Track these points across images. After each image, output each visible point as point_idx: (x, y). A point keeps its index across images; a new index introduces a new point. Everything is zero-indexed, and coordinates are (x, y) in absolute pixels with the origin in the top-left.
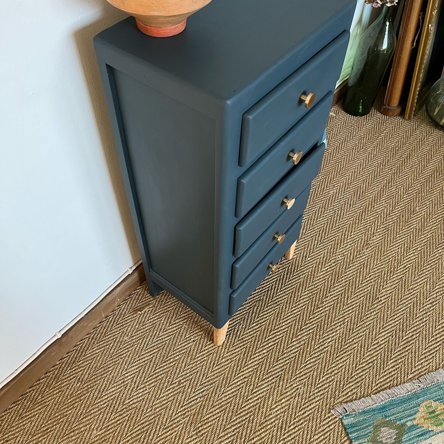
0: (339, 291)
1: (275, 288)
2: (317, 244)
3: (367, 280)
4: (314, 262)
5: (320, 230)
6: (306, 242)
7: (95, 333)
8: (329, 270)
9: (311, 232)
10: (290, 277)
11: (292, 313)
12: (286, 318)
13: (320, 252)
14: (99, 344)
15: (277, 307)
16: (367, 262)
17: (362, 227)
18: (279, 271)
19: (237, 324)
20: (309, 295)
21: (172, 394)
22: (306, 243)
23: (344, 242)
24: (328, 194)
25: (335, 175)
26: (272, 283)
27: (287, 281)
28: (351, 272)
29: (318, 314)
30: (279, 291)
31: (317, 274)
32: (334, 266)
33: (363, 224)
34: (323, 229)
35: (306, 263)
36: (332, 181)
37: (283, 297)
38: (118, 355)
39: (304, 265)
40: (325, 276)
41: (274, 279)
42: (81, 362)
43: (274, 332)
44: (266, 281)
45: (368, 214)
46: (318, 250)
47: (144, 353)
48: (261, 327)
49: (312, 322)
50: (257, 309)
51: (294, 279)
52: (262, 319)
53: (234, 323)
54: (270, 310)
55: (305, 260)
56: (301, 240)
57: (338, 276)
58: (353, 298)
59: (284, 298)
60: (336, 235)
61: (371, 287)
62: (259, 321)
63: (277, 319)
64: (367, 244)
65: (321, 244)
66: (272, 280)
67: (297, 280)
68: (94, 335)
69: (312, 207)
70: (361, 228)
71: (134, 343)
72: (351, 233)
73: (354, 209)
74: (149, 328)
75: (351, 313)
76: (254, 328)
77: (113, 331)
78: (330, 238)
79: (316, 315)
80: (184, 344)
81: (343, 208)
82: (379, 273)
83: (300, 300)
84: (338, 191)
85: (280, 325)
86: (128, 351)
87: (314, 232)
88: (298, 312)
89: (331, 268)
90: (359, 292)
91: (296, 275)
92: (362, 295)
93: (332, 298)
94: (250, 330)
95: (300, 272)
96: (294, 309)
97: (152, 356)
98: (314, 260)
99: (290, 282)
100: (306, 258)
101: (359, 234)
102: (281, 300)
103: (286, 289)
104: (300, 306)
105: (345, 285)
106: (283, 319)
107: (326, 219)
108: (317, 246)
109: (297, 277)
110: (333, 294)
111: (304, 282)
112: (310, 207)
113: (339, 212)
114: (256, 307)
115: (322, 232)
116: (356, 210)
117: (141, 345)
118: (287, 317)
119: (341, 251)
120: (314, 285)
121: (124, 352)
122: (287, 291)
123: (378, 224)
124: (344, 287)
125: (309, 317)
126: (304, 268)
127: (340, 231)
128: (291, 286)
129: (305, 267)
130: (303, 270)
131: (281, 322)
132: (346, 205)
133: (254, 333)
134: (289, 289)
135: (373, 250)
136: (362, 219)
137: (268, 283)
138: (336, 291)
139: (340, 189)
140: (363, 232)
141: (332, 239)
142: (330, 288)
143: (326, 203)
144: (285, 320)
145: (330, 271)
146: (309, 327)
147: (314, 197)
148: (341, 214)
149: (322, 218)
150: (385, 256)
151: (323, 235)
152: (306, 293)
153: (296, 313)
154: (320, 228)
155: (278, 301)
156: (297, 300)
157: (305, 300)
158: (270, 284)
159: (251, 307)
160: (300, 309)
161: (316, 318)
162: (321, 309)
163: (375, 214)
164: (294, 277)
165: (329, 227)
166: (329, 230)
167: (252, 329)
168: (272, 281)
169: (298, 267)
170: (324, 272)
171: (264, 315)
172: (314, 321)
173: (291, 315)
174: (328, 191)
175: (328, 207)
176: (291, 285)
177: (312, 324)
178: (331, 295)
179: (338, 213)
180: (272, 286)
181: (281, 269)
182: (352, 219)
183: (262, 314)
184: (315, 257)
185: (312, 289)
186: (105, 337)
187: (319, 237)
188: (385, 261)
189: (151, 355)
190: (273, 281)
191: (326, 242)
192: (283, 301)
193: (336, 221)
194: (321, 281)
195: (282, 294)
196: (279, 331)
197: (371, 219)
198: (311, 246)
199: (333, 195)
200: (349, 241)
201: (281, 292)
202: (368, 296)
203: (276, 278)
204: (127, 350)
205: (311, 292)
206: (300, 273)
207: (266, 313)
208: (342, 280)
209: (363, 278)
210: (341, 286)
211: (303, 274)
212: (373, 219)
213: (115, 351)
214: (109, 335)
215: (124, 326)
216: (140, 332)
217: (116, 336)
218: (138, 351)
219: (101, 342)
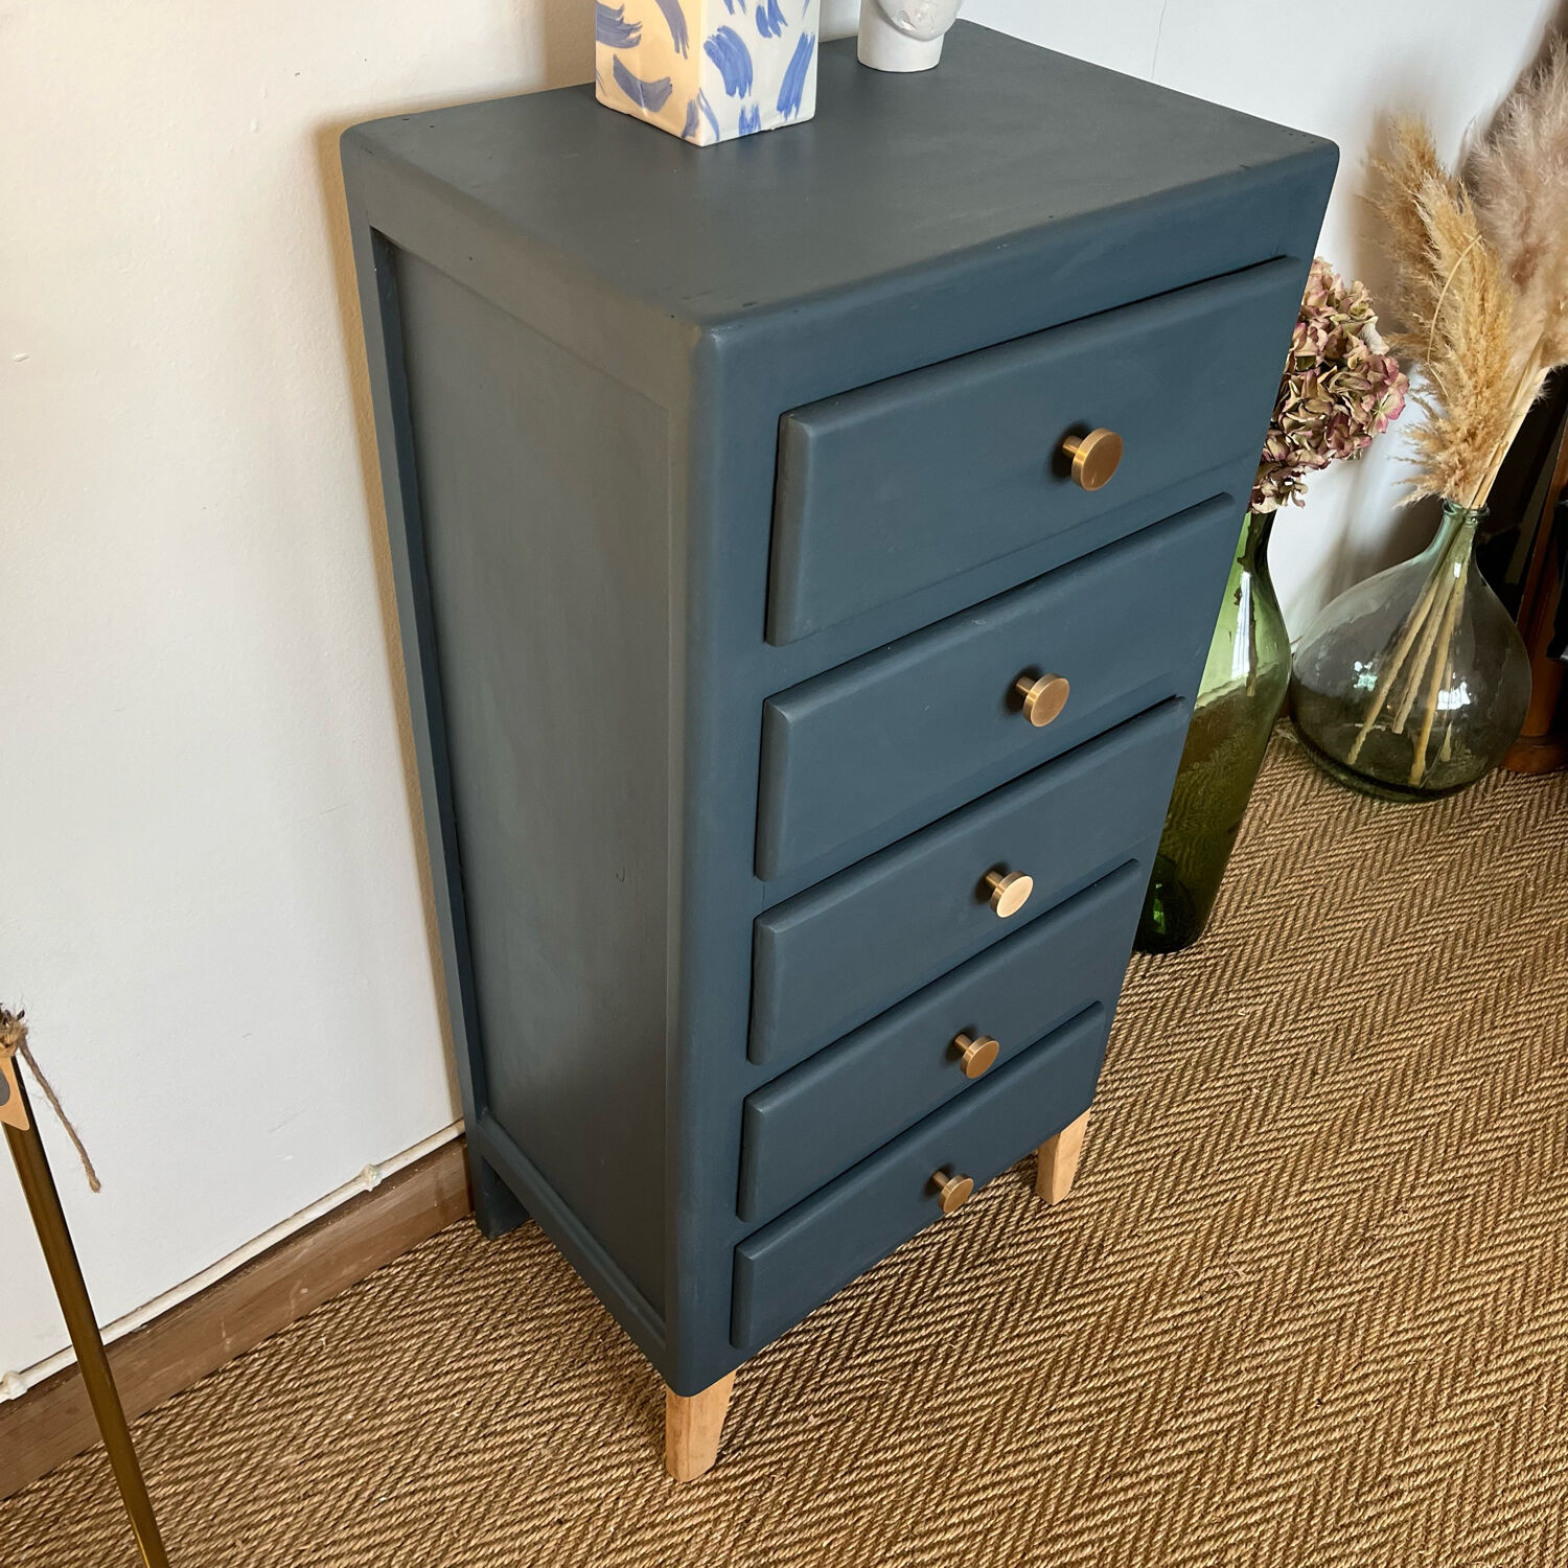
0: (1219, 1419)
1: (947, 1356)
2: (1155, 1205)
3: (1349, 1389)
4: (1130, 1276)
5: (1175, 1153)
6: (1112, 1189)
7: (178, 1414)
8: (1187, 1319)
9: (1139, 1153)
10: (1017, 1320)
11: (1002, 1476)
12: (969, 1494)
13: (1164, 1239)
14: (176, 1463)
15: (941, 1440)
16: (1358, 1314)
17: (1352, 1167)
18: (978, 1288)
19: (755, 1482)
20: (1086, 1411)
22: (1109, 1195)
23: (1268, 1213)
24: (1229, 1017)
25: (1268, 952)
26: (938, 1333)
27: (1004, 1334)
28: (1283, 1342)
29: (1112, 1500)
30: (960, 1372)
31: (1135, 1330)
32: (1211, 1307)
33: (1356, 1157)
34: (1190, 1149)
35: (1098, 1274)
36: (1251, 970)
37: (973, 1399)
38: (236, 1525)
39: (1088, 1283)
40: (1167, 1344)
41: (951, 1318)
42: (85, 1524)
43: (909, 1546)
44: (915, 1323)
45: (1382, 1118)
46: (1155, 1232)
47: (344, 1535)
48: (855, 1512)
49: (1081, 1532)
50: (855, 1433)
51: (1035, 1332)
52: (869, 1479)
53: (745, 1474)
54: (908, 1449)
55: (1095, 1261)
56: (1092, 1179)
57: (1224, 1354)
58: (1274, 1461)
59: (976, 1404)
60: (1240, 1183)
61: (1360, 1423)
62: (852, 1484)
63: (931, 1491)
64: (1363, 1240)
65: (1170, 1207)
66: (943, 1321)
67: (1045, 1340)
68: (171, 1422)
69: (1156, 1056)
70: (1347, 1169)
71: (316, 1482)
72: (1303, 1183)
73: (1325, 1089)
74: (394, 1430)
75: (1257, 1524)
76: (824, 1514)
77: (249, 1420)
78: (1214, 1190)
79: (1104, 1503)
80: (516, 1529)
81: (1281, 1081)
82: (1402, 1368)
83: (1044, 1427)
84: (1271, 1010)
85: (940, 1523)
86: (283, 1516)
87: (1151, 1154)
88: (1026, 1476)
89: (1197, 1311)
90: (1307, 1435)
91: (1048, 1317)
92: (1319, 1453)
93: (1183, 1442)
94: (806, 1520)
95: (1064, 1306)
96: (1010, 1459)
97: (371, 1555)
98: (1132, 1270)
99: (1016, 1343)
100: (1099, 1253)
101: (1337, 1191)
102: (965, 1413)
103: (992, 1368)
104: (1041, 1451)
105: (1249, 1397)
106: (958, 1497)
107: (1206, 1112)
108: (1152, 1211)
109: (1050, 1327)
110: (1189, 1427)
111: (1073, 1351)
112: (1149, 1057)
113: (1265, 1094)
114: (851, 1425)
115: (1184, 1161)
116: (1336, 1095)
117: (340, 1498)
118: (977, 1491)
119: (1251, 1251)
120: (1116, 1372)
121: (266, 1515)
122: (994, 1380)
123: (1420, 1164)
124: (1245, 1405)
125: (1072, 1507)
126: (1082, 1295)
127: (1258, 1168)
128: (1016, 1362)
129: (1091, 1293)
130: (1081, 1301)
131: (946, 1506)
132: (1297, 1071)
133: (820, 1537)
134: (1006, 1370)
135: (1386, 1267)
136: (1355, 1134)
137: (923, 1332)
138: (1206, 1415)
139: (1278, 1004)
140: (1355, 1186)
141: (1218, 1194)
142: (1182, 1398)
143: (1215, 1049)
144: (964, 1501)
145: (1191, 1324)
146: (1065, 1552)
147: (1169, 1019)
148: (1270, 1099)
149: (1189, 1106)
150: (1439, 1304)
151: (1186, 1173)
152: (1076, 1401)
153: (1018, 1479)
154: (1175, 1143)
155: (952, 1417)
156: (1031, 1423)
157: (1064, 1430)
158: (929, 1336)
159: (832, 1421)
160: (1036, 1466)
161: (1100, 1519)
162: (1127, 1481)
163: (1412, 1125)
164: (1036, 1325)
165: (1216, 1144)
166: (1212, 1158)
167: (814, 1517)
168: (940, 1328)
169: (1059, 1285)
170: (1165, 1326)
171: (878, 1464)
172: (1090, 1529)
173: (994, 1485)
174: (1229, 1004)
175: (1222, 1065)
176: (1018, 1354)
177: (1078, 1541)
178: (1180, 1430)
179: (1258, 1097)
180: (939, 1345)
181: (987, 1281)
182: (1315, 1128)
183: (872, 1459)
184: (1137, 1258)
185: (1103, 1389)
186: (211, 1438)
187: (1166, 1176)
188: (1434, 1324)
189: (368, 1549)
190: (947, 1325)
191: (1192, 1201)
192: (970, 1419)
193: (1247, 1126)
194: (1147, 1362)
195: (972, 1387)
196: (931, 1547)
197: (1395, 1139)
198: (1128, 1207)
199: (1248, 1026)
200: (1288, 1213)
201: (971, 1380)
202: (1345, 1463)
203: (960, 1315)
204: (278, 1511)
205: (1098, 1402)
206: (1062, 1312)
207: (889, 1455)
208: (1239, 1372)
209: (1329, 1377)
210: (1232, 1396)
211: (1074, 1320)
212: (1402, 1142)
213: (230, 1506)
214: (228, 1431)
215: (299, 1405)
216: (355, 1441)
217: (253, 1442)
218: (321, 1524)
219: (188, 1454)
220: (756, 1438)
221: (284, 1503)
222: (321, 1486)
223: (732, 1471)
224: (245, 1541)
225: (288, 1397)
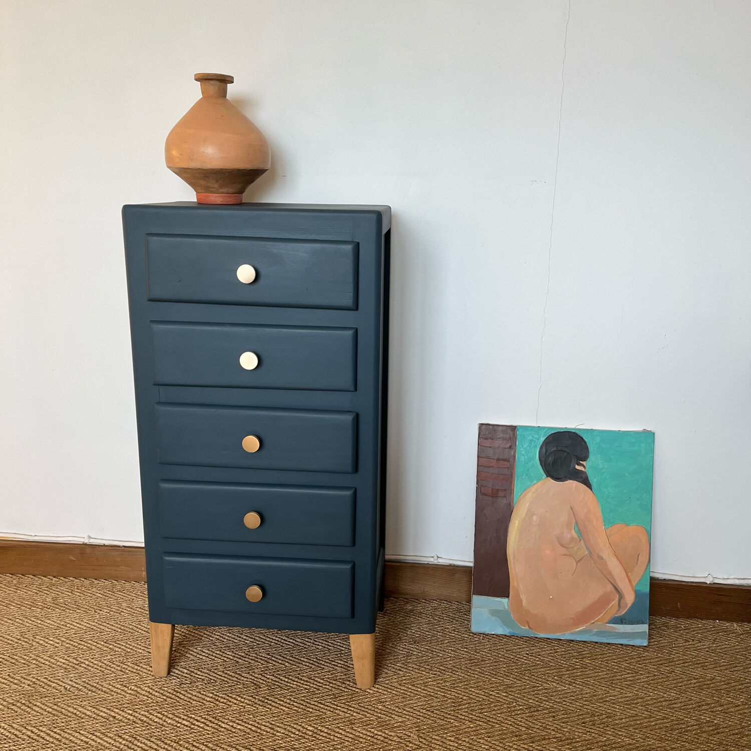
1: (292, 692)
2: (420, 706)
4: (379, 715)
6: (413, 693)
8: (379, 737)
9: (439, 691)
10: (326, 699)
11: (259, 726)
12: (244, 722)
13: (407, 715)
14: (107, 592)
18: (328, 685)
19: (200, 679)
20: (308, 732)
21: (61, 664)
22: (409, 693)
24: (544, 682)
25: (599, 678)
26: (298, 686)
27: (316, 699)
30: (289, 697)
31: (357, 727)
35: (369, 707)
37: (282, 705)
38: (99, 608)
39: (363, 707)
40: (361, 738)
44: (296, 680)
46: (408, 711)
47: (111, 624)
48: (211, 702)
50: (240, 688)
51: (326, 705)
52: (226, 699)
54: (246, 701)
55: (375, 704)
59: (280, 707)
60: (463, 721)
62: (220, 697)
63: (236, 714)
65: (425, 709)
69: (492, 674)
72: (489, 737)
73: (550, 724)
76: (204, 697)
78: (448, 716)
80: (140, 647)
81: (533, 709)
83: (289, 725)
84: (567, 691)
85: (226, 721)
86: (108, 613)
87: (442, 694)
88: (265, 731)
89: (386, 738)
91: (336, 705)
94: (198, 695)
95: (345, 706)
96: (268, 724)
97: (109, 630)
98: (383, 714)
99: (316, 703)
100: (380, 703)
102: (274, 706)
103: (299, 703)
104: (279, 729)
106: (240, 720)
107: (484, 697)
108: (416, 707)
109: (332, 708)
111: (329, 717)
112: (489, 672)
113: (518, 708)
114: (242, 686)
116: (552, 728)
117: (121, 617)
118: (247, 723)
119: (434, 739)
120: (333, 731)
122: (295, 706)
127: (477, 722)
128: (308, 707)
129: (359, 709)
130: (353, 709)
131: (234, 719)
132: (546, 712)
133: (195, 700)
134: (301, 707)
137: (295, 683)
139: (574, 692)
143: (520, 686)
149: (480, 692)
155: (269, 704)
157: (293, 730)
168: (301, 685)
169: (353, 701)
170: (368, 733)
171: (233, 698)
173: (253, 726)
174: (551, 679)
175: (515, 691)
176: (312, 706)
180: (294, 688)
182: (523, 729)
184: (390, 713)
185: (322, 731)
187: (437, 702)
190: (304, 686)
191: (435, 714)
193: (494, 710)
194: (347, 736)
195: (286, 703)
196: (215, 724)
198: (410, 700)
199: (547, 689)
200: (467, 740)
201: (289, 701)
203: (312, 687)
204: (108, 611)
205: (315, 733)
206: (342, 707)
207: (239, 699)
211: (342, 711)
213: (103, 605)
214: (124, 593)
215: (142, 598)
216: (140, 610)
217: (124, 598)
218: (111, 619)
219: (112, 592)
220: (216, 671)
221: (111, 611)
222: (122, 613)
223: (199, 673)
224: (95, 612)
225: (143, 595)
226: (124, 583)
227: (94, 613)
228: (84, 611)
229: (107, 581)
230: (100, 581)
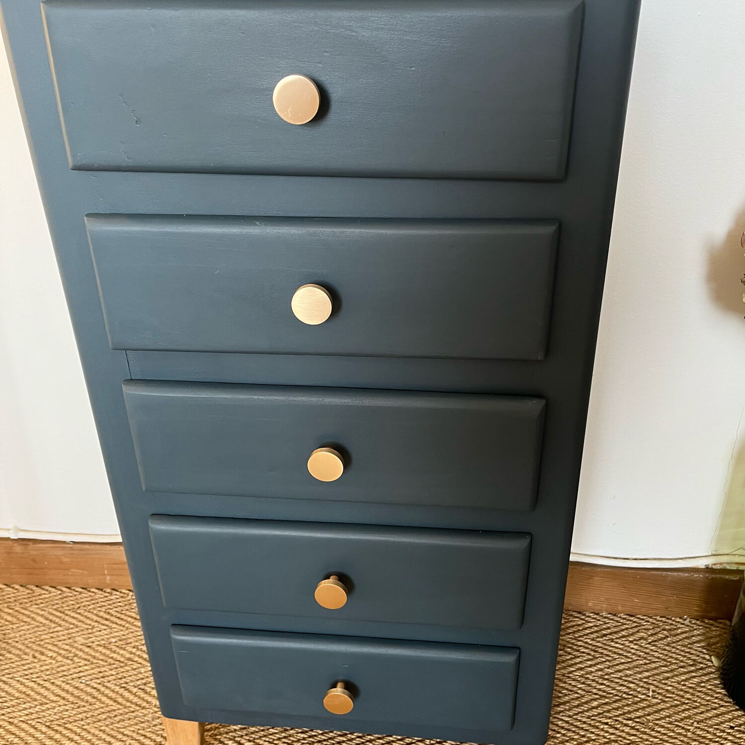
7: (75, 595)
14: (54, 612)
38: (40, 649)
42: (11, 611)
47: (59, 683)
68: (71, 596)
71: (76, 655)
74: (119, 658)
77: (89, 615)
80: (104, 736)
86: (54, 659)
97: (55, 699)
117: (75, 668)
121: (50, 654)
186: (73, 612)
189: (57, 695)
204: (55, 655)
213: (47, 641)
214: (79, 614)
215: (107, 623)
216: (104, 651)
217: (80, 624)
218: (58, 672)
219: (61, 612)
221: (60, 654)
222: (75, 658)
224: (34, 657)
225: (108, 617)
226: (81, 593)
227: (31, 659)
228: (17, 655)
229: (53, 590)
230: (43, 589)
